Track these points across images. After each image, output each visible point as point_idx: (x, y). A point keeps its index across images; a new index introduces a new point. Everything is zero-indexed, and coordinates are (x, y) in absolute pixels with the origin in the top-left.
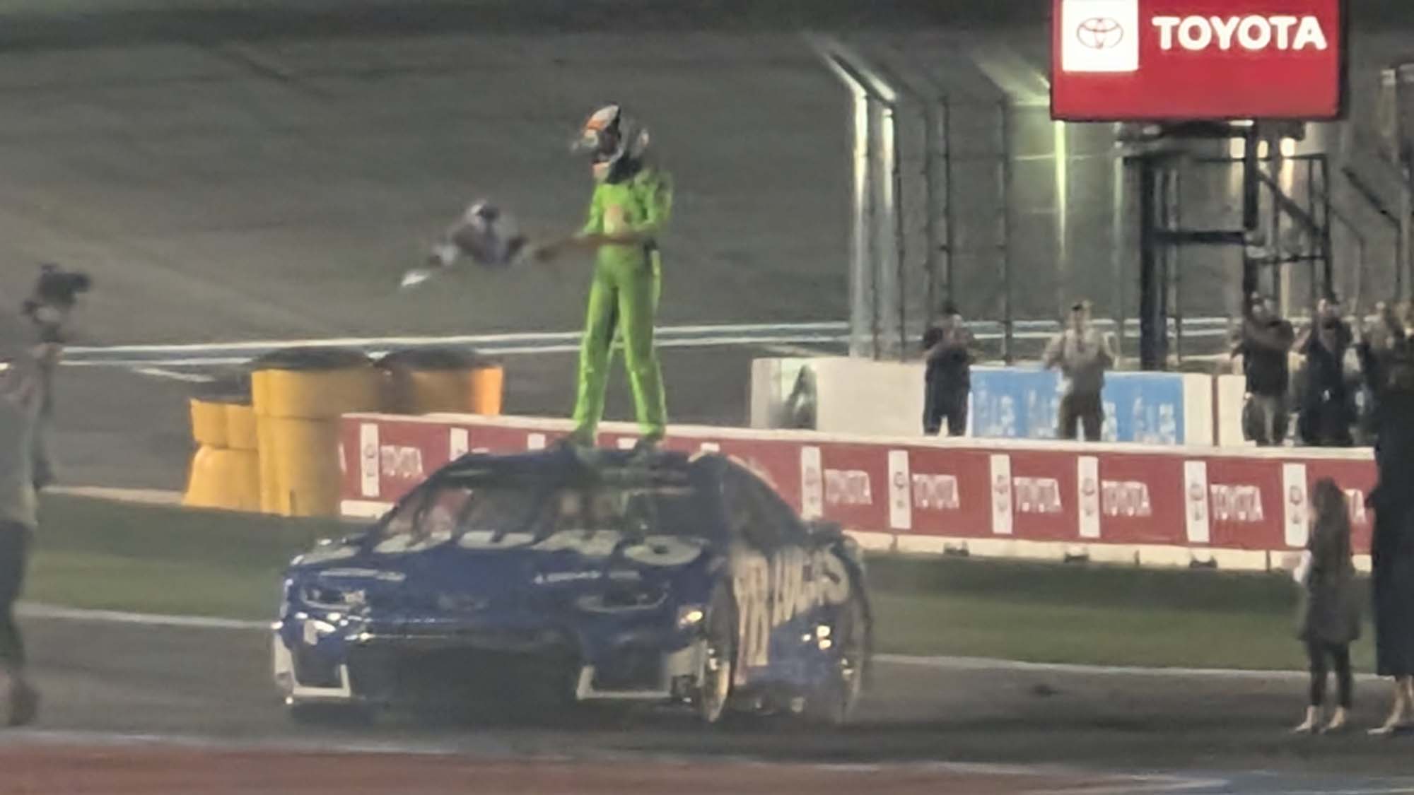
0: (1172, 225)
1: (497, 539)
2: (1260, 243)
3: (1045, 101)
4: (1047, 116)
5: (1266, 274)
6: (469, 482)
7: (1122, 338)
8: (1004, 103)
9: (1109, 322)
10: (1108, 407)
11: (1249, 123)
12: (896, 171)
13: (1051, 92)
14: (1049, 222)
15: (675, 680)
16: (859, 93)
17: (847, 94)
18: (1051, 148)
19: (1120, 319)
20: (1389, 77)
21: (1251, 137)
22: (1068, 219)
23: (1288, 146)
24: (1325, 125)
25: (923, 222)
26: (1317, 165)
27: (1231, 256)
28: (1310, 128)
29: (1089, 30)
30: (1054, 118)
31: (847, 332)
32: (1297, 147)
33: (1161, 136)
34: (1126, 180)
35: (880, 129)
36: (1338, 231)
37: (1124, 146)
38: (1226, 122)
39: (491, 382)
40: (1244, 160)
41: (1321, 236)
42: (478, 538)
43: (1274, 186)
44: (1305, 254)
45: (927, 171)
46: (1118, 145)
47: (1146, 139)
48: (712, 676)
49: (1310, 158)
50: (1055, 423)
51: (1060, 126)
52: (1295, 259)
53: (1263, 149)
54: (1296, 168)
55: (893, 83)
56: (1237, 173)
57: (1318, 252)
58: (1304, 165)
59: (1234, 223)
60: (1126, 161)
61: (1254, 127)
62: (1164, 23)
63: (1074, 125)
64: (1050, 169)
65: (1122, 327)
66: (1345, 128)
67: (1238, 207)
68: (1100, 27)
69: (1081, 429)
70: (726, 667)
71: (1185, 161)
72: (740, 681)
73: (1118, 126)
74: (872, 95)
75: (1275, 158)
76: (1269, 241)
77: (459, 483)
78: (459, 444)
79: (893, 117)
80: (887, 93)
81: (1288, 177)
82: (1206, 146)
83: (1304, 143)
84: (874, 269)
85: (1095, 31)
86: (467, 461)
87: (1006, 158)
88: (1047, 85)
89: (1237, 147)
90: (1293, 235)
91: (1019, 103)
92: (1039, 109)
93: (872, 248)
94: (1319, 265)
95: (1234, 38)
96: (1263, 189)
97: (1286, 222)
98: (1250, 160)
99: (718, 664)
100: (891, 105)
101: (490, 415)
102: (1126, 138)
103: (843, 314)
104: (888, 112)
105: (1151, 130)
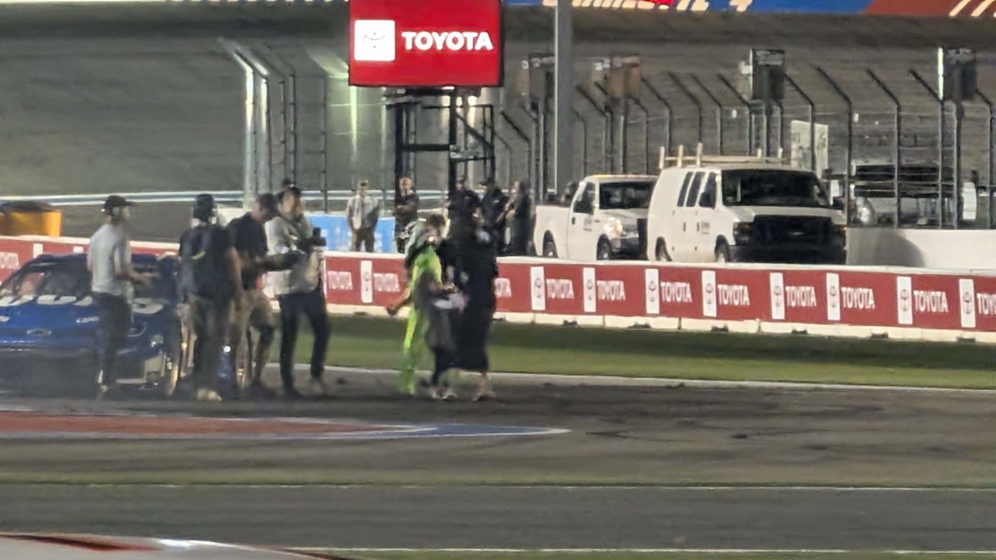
0: (411, 142)
1: (57, 299)
2: (457, 151)
3: (346, 76)
4: (347, 83)
5: (460, 167)
6: (44, 269)
7: (385, 200)
8: (323, 76)
9: (379, 191)
10: (377, 235)
11: (452, 88)
12: (268, 113)
13: (349, 72)
14: (347, 140)
15: (149, 374)
16: (249, 71)
17: (242, 72)
18: (348, 101)
19: (384, 190)
20: (525, 65)
21: (453, 95)
22: (358, 137)
23: (472, 100)
24: (492, 89)
25: (282, 138)
26: (488, 110)
27: (442, 158)
28: (484, 91)
29: (369, 38)
30: (350, 84)
31: (242, 196)
32: (477, 101)
33: (407, 94)
34: (388, 118)
35: (260, 89)
36: (498, 146)
37: (387, 100)
38: (439, 88)
39: (54, 220)
40: (449, 107)
41: (490, 147)
42: (46, 299)
43: (465, 120)
44: (481, 156)
45: (285, 112)
46: (384, 99)
47: (398, 96)
48: (169, 372)
49: (484, 106)
50: (350, 243)
51: (353, 89)
52: (475, 159)
53: (459, 101)
54: (476, 112)
55: (267, 65)
56: (446, 114)
57: (487, 156)
58: (481, 109)
59: (444, 140)
60: (389, 107)
61: (455, 90)
62: (408, 36)
63: (361, 89)
64: (348, 111)
65: (385, 195)
66: (502, 91)
67: (446, 132)
68: (375, 37)
69: (363, 247)
70: (177, 367)
71: (419, 108)
72: (183, 375)
73: (384, 89)
74: (256, 72)
75: (465, 106)
76: (462, 149)
77: (38, 270)
78: (38, 251)
79: (267, 83)
80: (264, 71)
81: (473, 117)
82: (429, 100)
83: (480, 98)
84: (256, 163)
85: (372, 39)
86: (41, 259)
87: (325, 105)
88: (347, 67)
89: (446, 100)
90: (474, 147)
91: (331, 77)
92: (343, 81)
93: (255, 152)
94: (488, 162)
95: (445, 44)
96: (459, 123)
97: (471, 139)
98: (452, 107)
99: (173, 366)
100: (266, 78)
101: (55, 237)
102: (388, 96)
103: (239, 186)
104: (264, 81)
105: (401, 91)
